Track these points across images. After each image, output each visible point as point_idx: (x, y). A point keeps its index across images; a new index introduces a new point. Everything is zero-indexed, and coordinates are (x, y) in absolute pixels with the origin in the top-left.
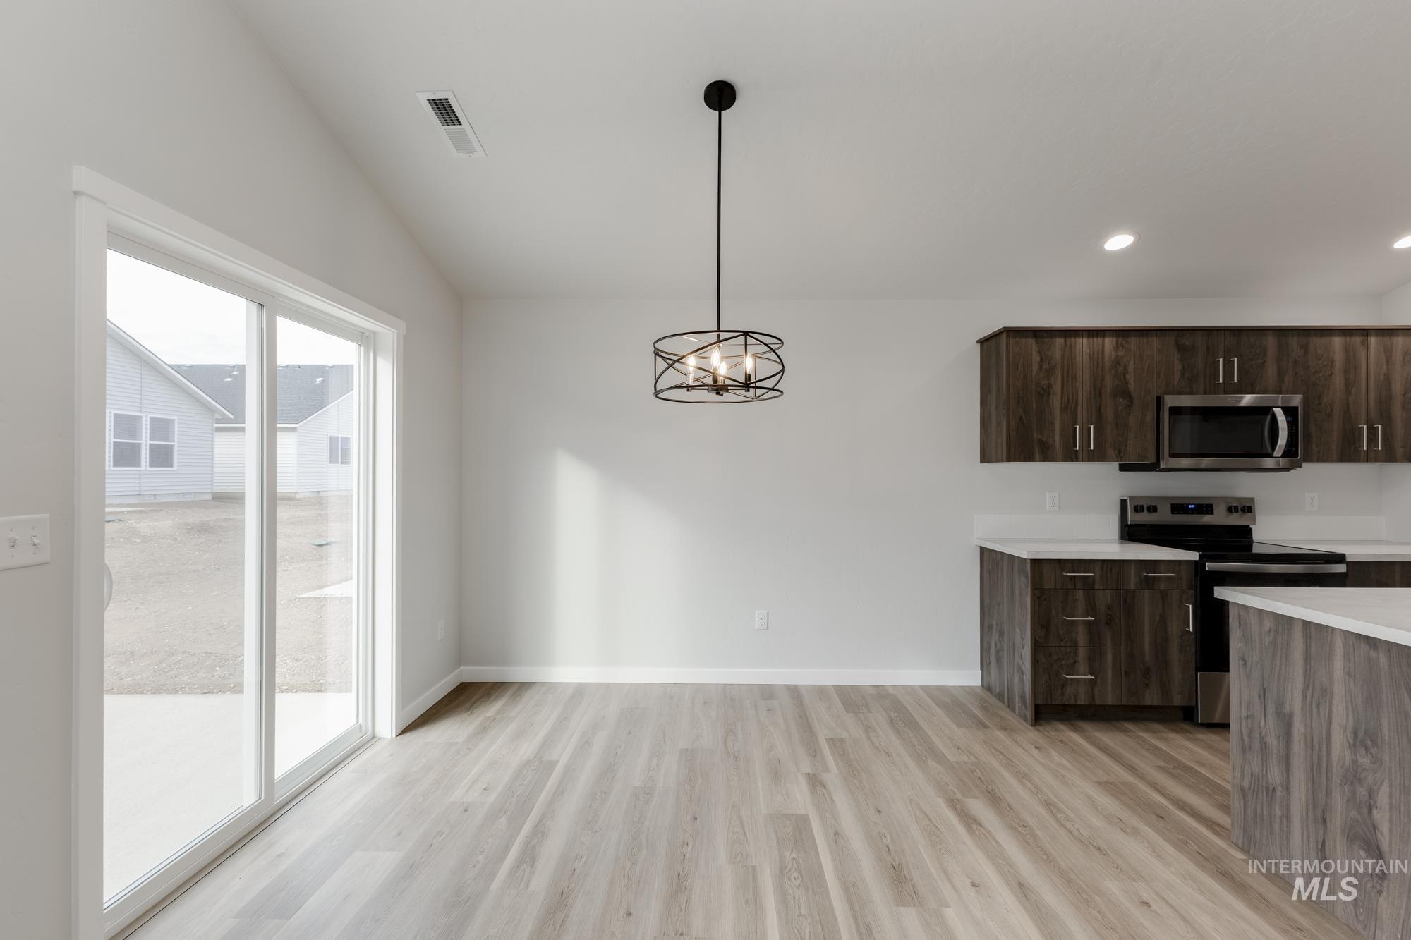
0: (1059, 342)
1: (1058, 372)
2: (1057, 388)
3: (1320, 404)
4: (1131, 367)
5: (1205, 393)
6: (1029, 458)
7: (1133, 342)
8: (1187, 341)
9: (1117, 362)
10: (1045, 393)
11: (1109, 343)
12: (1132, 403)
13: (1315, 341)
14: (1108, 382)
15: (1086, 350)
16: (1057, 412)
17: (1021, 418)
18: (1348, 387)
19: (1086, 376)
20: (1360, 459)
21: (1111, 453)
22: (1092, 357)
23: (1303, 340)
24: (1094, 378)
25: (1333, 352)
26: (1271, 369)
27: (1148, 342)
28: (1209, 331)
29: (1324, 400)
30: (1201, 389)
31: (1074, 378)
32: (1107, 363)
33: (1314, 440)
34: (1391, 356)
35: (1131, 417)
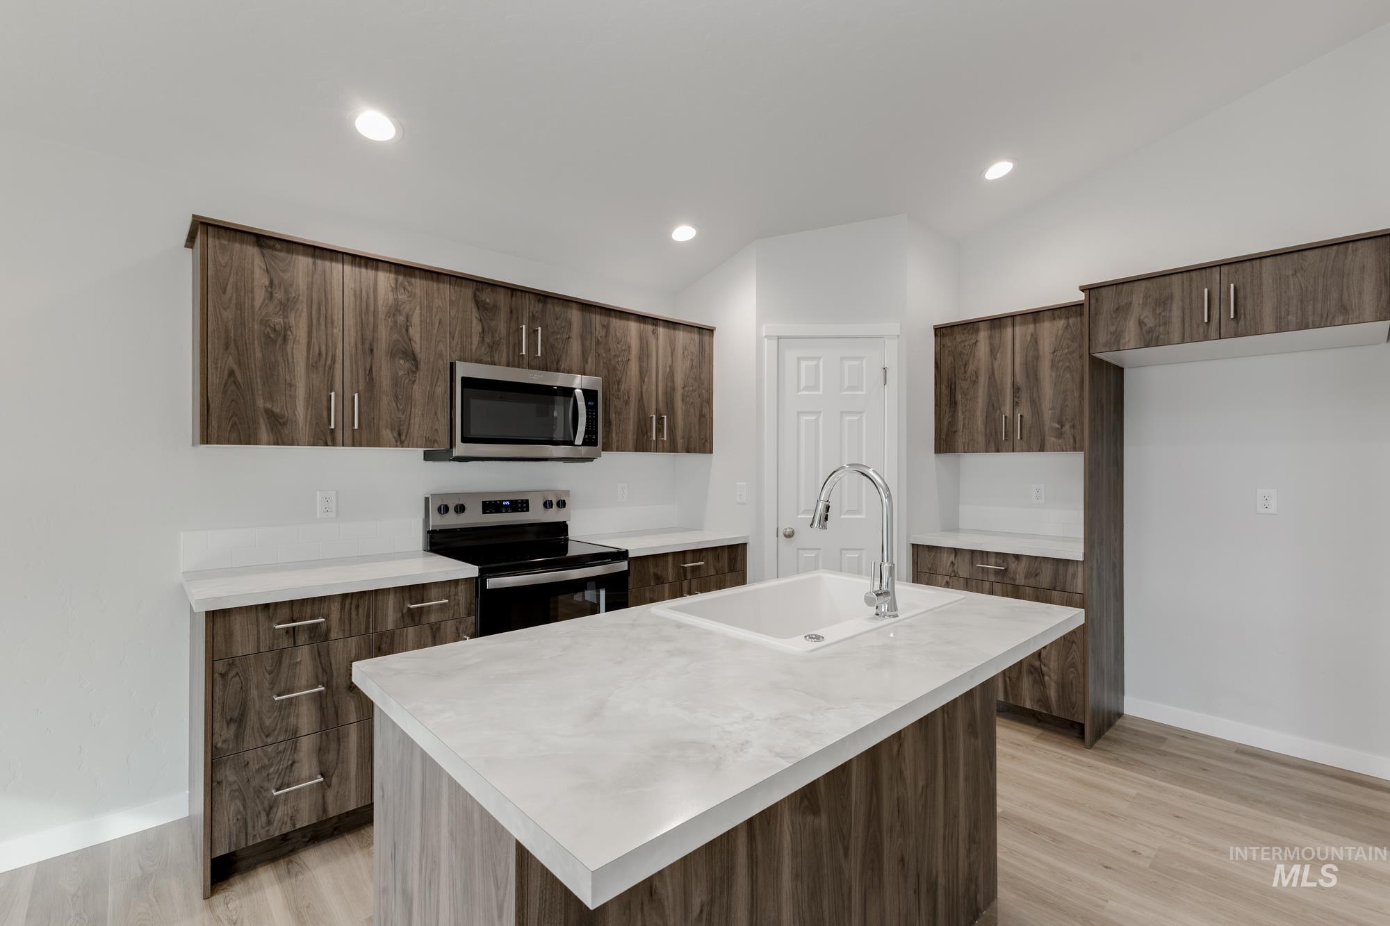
0: (304, 262)
1: (303, 307)
2: (299, 332)
3: (619, 390)
4: (416, 319)
5: (508, 365)
6: (247, 437)
7: (419, 284)
8: (487, 297)
9: (395, 310)
10: (278, 337)
11: (385, 279)
12: (417, 367)
13: (615, 323)
14: (384, 335)
15: (349, 284)
16: (299, 369)
17: (231, 373)
18: (643, 373)
19: (350, 321)
20: (652, 450)
21: (387, 434)
22: (358, 295)
23: (605, 319)
24: (362, 327)
25: (630, 338)
26: (575, 347)
27: (438, 289)
28: (513, 290)
29: (623, 387)
30: (504, 359)
31: (329, 321)
32: (382, 309)
33: (614, 428)
34: (674, 349)
35: (415, 387)
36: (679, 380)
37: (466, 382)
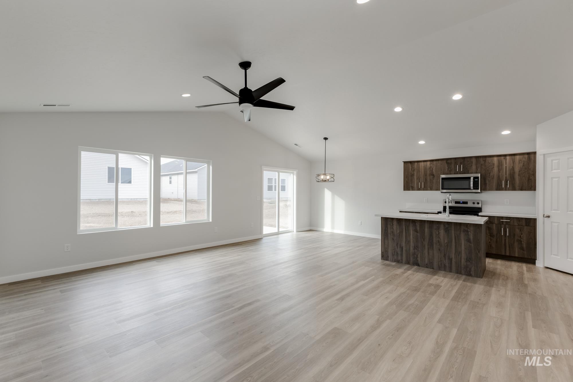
0: (416, 164)
1: (416, 171)
2: (416, 174)
3: (490, 175)
4: (434, 169)
5: (454, 174)
6: (409, 190)
7: (435, 162)
8: (449, 161)
9: (430, 168)
10: (413, 175)
11: (428, 163)
12: (434, 177)
13: (488, 159)
14: (428, 172)
15: (423, 165)
16: (416, 179)
17: (407, 181)
18: (499, 171)
19: (423, 171)
20: (504, 190)
21: (429, 189)
22: (424, 167)
23: (484, 159)
24: (425, 172)
25: (494, 162)
26: (474, 167)
27: (438, 162)
28: (455, 159)
29: (491, 174)
30: (453, 173)
31: (420, 172)
32: (428, 168)
33: (488, 185)
34: (514, 161)
35: (434, 180)
36: (517, 170)
37: (443, 179)
